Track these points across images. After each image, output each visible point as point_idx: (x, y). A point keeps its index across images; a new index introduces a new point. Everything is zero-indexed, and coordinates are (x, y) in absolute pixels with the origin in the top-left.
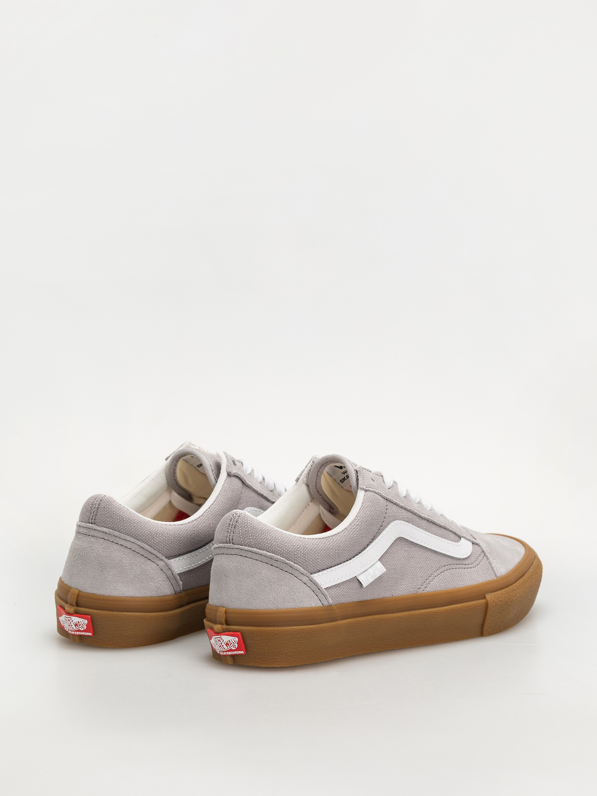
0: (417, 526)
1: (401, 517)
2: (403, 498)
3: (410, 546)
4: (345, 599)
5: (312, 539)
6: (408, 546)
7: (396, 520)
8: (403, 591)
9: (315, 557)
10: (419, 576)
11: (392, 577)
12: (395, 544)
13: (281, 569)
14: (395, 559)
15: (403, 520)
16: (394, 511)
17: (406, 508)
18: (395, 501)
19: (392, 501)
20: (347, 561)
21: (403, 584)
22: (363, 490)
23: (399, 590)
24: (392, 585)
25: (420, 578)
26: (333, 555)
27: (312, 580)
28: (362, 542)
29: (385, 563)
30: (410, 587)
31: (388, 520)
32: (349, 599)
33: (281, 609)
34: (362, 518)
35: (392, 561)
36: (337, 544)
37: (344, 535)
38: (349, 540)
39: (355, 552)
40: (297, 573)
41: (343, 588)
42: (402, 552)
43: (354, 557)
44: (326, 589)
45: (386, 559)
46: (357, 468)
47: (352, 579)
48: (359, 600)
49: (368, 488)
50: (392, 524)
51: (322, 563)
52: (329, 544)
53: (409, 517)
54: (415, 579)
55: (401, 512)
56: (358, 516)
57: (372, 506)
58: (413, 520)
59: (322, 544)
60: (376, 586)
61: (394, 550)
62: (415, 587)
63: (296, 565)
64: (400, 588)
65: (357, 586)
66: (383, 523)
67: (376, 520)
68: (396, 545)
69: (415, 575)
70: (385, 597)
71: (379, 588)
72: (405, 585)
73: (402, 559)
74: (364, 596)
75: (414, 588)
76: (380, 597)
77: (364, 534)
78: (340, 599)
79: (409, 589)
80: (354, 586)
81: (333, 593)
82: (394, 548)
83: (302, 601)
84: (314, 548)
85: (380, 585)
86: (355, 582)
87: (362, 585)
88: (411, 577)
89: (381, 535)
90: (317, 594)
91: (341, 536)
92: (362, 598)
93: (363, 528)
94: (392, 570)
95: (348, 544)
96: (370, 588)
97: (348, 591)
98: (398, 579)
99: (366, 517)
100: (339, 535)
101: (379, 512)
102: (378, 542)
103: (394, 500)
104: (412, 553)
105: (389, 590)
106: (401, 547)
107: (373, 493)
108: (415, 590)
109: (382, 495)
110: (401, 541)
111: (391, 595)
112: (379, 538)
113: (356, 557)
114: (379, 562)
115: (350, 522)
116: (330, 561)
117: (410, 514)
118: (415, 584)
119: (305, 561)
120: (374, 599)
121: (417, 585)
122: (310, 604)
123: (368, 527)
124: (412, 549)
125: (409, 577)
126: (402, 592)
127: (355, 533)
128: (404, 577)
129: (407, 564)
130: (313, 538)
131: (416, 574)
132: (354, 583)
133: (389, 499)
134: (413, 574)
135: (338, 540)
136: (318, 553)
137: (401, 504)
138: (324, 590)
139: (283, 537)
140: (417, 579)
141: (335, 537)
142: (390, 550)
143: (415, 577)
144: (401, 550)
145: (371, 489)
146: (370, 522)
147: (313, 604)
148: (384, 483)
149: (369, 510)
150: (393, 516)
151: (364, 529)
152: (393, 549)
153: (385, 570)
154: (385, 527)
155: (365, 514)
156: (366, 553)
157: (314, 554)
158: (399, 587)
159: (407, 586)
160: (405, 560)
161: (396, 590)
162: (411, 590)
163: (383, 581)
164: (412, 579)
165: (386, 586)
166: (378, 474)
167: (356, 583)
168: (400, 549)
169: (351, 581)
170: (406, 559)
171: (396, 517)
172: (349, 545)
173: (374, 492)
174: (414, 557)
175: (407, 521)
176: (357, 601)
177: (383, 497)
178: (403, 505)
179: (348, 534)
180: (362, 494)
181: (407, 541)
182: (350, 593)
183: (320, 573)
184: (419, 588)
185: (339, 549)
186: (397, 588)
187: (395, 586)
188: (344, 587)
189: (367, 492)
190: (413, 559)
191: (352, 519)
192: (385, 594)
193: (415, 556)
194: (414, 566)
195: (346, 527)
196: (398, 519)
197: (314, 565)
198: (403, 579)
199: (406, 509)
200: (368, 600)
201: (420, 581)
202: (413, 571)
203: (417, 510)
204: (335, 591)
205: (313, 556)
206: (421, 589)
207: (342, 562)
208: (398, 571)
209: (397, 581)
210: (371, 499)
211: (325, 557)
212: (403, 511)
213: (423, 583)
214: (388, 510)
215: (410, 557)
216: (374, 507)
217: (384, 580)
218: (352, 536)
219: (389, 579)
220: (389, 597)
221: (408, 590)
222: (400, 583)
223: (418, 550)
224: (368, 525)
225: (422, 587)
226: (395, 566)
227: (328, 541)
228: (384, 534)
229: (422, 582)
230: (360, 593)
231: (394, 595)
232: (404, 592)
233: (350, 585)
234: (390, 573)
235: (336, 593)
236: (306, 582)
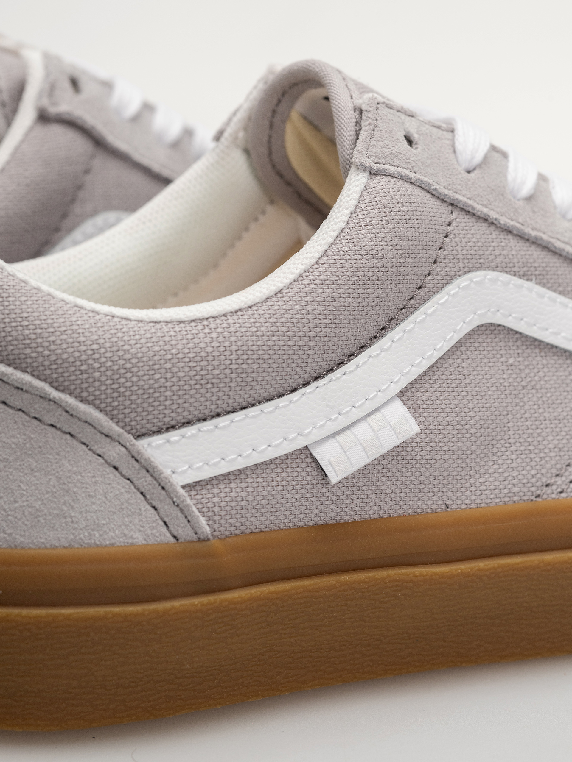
0: (561, 289)
1: (499, 260)
2: (521, 203)
3: (529, 351)
4: (262, 519)
5: (152, 324)
6: (520, 351)
7: (478, 269)
8: (487, 492)
9: (152, 382)
10: (551, 446)
11: (446, 448)
12: (468, 345)
13: (35, 418)
14: (464, 393)
15: (508, 270)
16: (474, 240)
17: (524, 234)
18: (480, 209)
19: (471, 210)
20: (280, 395)
21: (491, 471)
22: (365, 171)
23: (473, 489)
24: (445, 474)
25: (552, 454)
26: (222, 376)
27: (138, 458)
28: (336, 339)
29: (425, 406)
30: (515, 482)
31: (447, 269)
32: (282, 517)
33: (23, 548)
34: (342, 261)
35: (451, 397)
36: (239, 343)
37: (269, 312)
38: (284, 329)
39: (308, 369)
40: (87, 434)
41: (255, 484)
42: (492, 372)
43: (307, 384)
44: (187, 487)
45: (428, 394)
46: (362, 101)
47: (294, 456)
48: (321, 523)
49: (381, 167)
50: (463, 281)
51: (179, 401)
52: (208, 340)
53: (531, 261)
54: (533, 456)
55: (503, 244)
56: (329, 253)
57: (384, 222)
58: (544, 273)
59: (185, 341)
60: (384, 479)
61: (464, 365)
62: (534, 480)
63: (83, 407)
64: (478, 484)
65: (309, 478)
66: (429, 278)
67: (394, 269)
68: (472, 349)
69: (536, 443)
70: (419, 511)
71: (398, 483)
72: (496, 475)
73: (490, 393)
74: (338, 510)
75: (529, 485)
76: (401, 511)
77: (346, 313)
78: (243, 520)
79: (510, 486)
80: (299, 478)
81: (216, 500)
82: (464, 356)
83: (98, 525)
84: (151, 354)
85: (399, 474)
86: (304, 465)
87: (326, 475)
88: (522, 448)
89: (418, 316)
90: (154, 503)
91: (256, 316)
92: (333, 515)
93: (341, 291)
94: (450, 427)
95: (281, 343)
96: (360, 484)
97: (274, 492)
98: (473, 456)
99: (358, 257)
100: (250, 312)
101: (411, 243)
102: (400, 339)
103: (479, 207)
104: (532, 375)
105: (436, 490)
106: (490, 356)
107: (400, 183)
108: (533, 489)
109: (435, 190)
110: (493, 336)
111: (444, 507)
112: (407, 325)
113: (314, 385)
114: (398, 404)
115: (297, 272)
116: (208, 395)
117: (535, 253)
118: (533, 472)
119: (116, 395)
120: (380, 518)
121: (539, 476)
122: (125, 535)
123: (361, 291)
124: (534, 362)
125: (513, 448)
126: (483, 497)
127: (310, 308)
128: (495, 450)
129: (509, 408)
130: (155, 320)
131: (540, 439)
132: (299, 470)
133: (460, 202)
134: (529, 440)
135: (243, 330)
136: (163, 371)
137: (503, 220)
138: (182, 491)
139: (47, 313)
140: (542, 455)
141: (235, 317)
142: (446, 365)
143: (536, 451)
144: (491, 364)
145: (392, 170)
146: (370, 274)
147: (137, 535)
148: (455, 152)
149: (371, 235)
150: (469, 257)
151: (346, 295)
152: (459, 361)
153: (416, 429)
154: (435, 290)
155: (356, 248)
156: (352, 372)
157: (151, 372)
158: (472, 480)
159: (501, 479)
160: (503, 396)
161: (463, 490)
162: (516, 490)
163: (414, 462)
164: (523, 456)
165: (422, 478)
166: (439, 124)
167: (309, 469)
168: (486, 360)
169: (289, 461)
170: (507, 392)
171: (482, 261)
172: (286, 348)
173: (402, 178)
174: (538, 387)
175: (521, 273)
176: (312, 524)
177: (437, 195)
178: (512, 223)
179: (283, 312)
180: (357, 183)
181: (518, 336)
182: (283, 501)
183: (174, 436)
184: (547, 485)
185: (245, 357)
186: (468, 485)
187: (459, 477)
188: (259, 480)
189: (378, 177)
190: (534, 391)
191: (305, 261)
192: (420, 503)
193: (542, 383)
194: (536, 415)
195: (281, 286)
196: (488, 268)
197: (151, 409)
198: (490, 454)
199: (521, 237)
200: (355, 522)
201: (553, 462)
202: (530, 431)
203: (566, 240)
204: (222, 495)
205: (146, 378)
206: (554, 487)
207: (260, 399)
208: (473, 431)
209: (468, 461)
210: (384, 202)
211: (193, 382)
212: (513, 241)
213: (561, 469)
214: (452, 236)
215: (523, 388)
216: (392, 226)
217: (418, 457)
218: (298, 316)
219: (438, 457)
220: (434, 512)
221: (506, 491)
222: (477, 468)
223: (556, 366)
224: (361, 283)
225: (559, 480)
226: (463, 414)
227: (207, 330)
228: (429, 312)
229: (558, 466)
230: (323, 499)
231: (454, 506)
232: (492, 496)
233: (284, 475)
234: (441, 436)
235: (228, 499)
236: (117, 464)
